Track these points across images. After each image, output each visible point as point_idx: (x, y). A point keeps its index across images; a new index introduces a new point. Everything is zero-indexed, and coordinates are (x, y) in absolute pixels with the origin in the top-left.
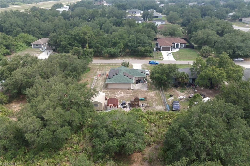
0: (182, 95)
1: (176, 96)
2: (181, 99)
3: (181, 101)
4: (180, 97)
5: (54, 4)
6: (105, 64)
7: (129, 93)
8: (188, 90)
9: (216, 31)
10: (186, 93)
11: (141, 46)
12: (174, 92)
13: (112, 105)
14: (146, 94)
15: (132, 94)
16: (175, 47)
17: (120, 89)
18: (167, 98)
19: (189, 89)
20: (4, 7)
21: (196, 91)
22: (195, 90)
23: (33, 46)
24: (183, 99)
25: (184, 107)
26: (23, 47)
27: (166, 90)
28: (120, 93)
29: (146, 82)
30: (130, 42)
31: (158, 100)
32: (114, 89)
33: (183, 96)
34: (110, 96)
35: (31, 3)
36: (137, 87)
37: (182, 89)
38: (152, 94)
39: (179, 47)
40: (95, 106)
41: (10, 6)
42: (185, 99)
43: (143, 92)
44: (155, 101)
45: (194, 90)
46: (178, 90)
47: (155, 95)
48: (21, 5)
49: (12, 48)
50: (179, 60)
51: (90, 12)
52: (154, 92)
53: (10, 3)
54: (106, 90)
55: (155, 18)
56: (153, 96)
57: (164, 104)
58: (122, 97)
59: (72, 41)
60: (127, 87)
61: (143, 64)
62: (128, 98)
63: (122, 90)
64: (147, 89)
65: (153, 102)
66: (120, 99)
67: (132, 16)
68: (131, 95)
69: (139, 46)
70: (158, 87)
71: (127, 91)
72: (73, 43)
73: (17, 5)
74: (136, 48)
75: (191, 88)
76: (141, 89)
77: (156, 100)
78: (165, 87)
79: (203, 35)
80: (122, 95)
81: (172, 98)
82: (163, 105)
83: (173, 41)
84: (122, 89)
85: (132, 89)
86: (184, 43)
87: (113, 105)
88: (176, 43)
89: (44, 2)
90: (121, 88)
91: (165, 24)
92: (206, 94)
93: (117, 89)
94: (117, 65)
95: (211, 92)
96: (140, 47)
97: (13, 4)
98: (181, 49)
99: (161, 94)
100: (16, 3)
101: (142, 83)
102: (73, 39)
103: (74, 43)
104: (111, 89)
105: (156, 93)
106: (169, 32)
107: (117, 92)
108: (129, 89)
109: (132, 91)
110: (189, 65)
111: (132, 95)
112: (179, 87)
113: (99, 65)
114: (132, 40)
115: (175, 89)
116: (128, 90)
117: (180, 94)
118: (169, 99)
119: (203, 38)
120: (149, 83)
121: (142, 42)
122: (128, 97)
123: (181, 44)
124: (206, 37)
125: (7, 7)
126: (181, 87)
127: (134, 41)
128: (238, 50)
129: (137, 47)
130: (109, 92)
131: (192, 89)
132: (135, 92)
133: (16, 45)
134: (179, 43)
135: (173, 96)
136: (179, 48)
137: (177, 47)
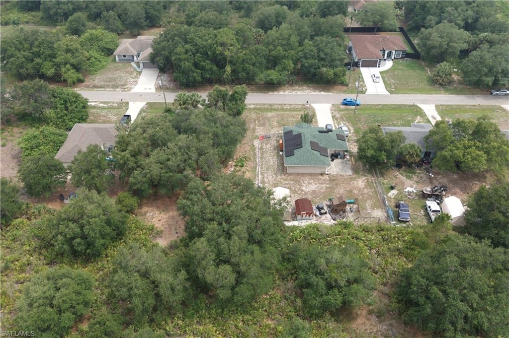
0: (410, 185)
1: (401, 187)
2: (409, 193)
3: (409, 198)
4: (406, 190)
6: (264, 104)
7: (324, 182)
8: (419, 173)
9: (463, 20)
10: (416, 181)
11: (326, 66)
12: (396, 177)
14: (351, 183)
15: (329, 184)
16: (386, 58)
17: (307, 174)
18: (387, 191)
19: (421, 172)
21: (433, 176)
22: (431, 174)
23: (117, 58)
24: (412, 194)
25: (415, 211)
27: (382, 175)
28: (309, 183)
29: (348, 157)
30: (307, 59)
31: (373, 196)
32: (298, 174)
33: (412, 186)
34: (293, 188)
36: (335, 170)
37: (408, 172)
38: (361, 182)
39: (393, 58)
42: (416, 193)
43: (345, 179)
44: (367, 198)
45: (428, 173)
46: (402, 174)
47: (366, 187)
50: (396, 93)
52: (364, 178)
54: (283, 176)
56: (364, 189)
57: (382, 204)
58: (314, 192)
59: (200, 59)
60: (319, 171)
61: (333, 105)
62: (323, 193)
63: (310, 176)
64: (351, 174)
65: (365, 201)
66: (311, 195)
68: (328, 186)
69: (323, 66)
70: (367, 167)
71: (320, 179)
72: (201, 63)
74: (318, 70)
75: (424, 170)
76: (342, 174)
77: (370, 197)
78: (381, 167)
79: (440, 39)
80: (313, 187)
81: (394, 192)
82: (382, 208)
83: (381, 44)
84: (310, 174)
85: (327, 174)
86: (402, 49)
88: (388, 51)
90: (309, 172)
92: (449, 181)
93: (303, 174)
94: (285, 107)
95: (455, 176)
96: (324, 69)
99: (375, 183)
101: (341, 158)
102: (200, 54)
103: (203, 63)
104: (291, 174)
105: (368, 179)
106: (372, 20)
107: (303, 181)
108: (322, 174)
109: (328, 178)
110: (413, 105)
111: (328, 188)
112: (403, 168)
113: (254, 109)
114: (311, 54)
115: (398, 171)
116: (321, 177)
117: (406, 183)
118: (390, 194)
119: (441, 46)
120: (352, 158)
121: (328, 57)
122: (323, 191)
123: (396, 51)
124: (446, 43)
126: (407, 167)
127: (313, 57)
128: (503, 76)
129: (319, 68)
130: (291, 180)
131: (425, 172)
132: (334, 180)
134: (393, 51)
135: (395, 186)
136: (392, 60)
137: (389, 57)
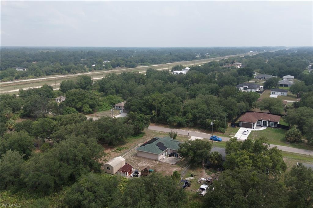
0: (206, 178)
1: (198, 177)
2: (200, 181)
4: (201, 179)
5: (174, 66)
7: (154, 164)
8: (218, 173)
10: (212, 176)
12: (201, 172)
13: (121, 171)
14: (169, 168)
16: (262, 125)
17: (148, 158)
20: (131, 67)
23: (115, 108)
26: (106, 107)
28: (145, 163)
30: (199, 113)
32: (143, 158)
34: (134, 163)
35: (160, 64)
36: (167, 160)
37: (211, 171)
38: (176, 169)
39: (267, 126)
40: (108, 169)
41: (138, 66)
46: (206, 171)
48: (148, 65)
49: (97, 107)
51: (194, 76)
52: (180, 168)
53: (139, 63)
54: (134, 157)
55: (284, 86)
58: (143, 167)
59: (142, 106)
60: (155, 158)
61: (204, 138)
67: (256, 82)
69: (208, 118)
73: (145, 65)
76: (168, 163)
81: (192, 178)
84: (150, 159)
85: (159, 161)
86: (274, 121)
87: (123, 171)
88: (263, 121)
89: (173, 63)
91: (287, 95)
93: (145, 158)
96: (208, 120)
97: (141, 65)
98: (270, 128)
100: (145, 63)
101: (176, 156)
102: (144, 104)
104: (139, 157)
107: (143, 161)
108: (156, 160)
109: (158, 163)
111: (153, 167)
114: (202, 111)
116: (154, 161)
117: (204, 176)
118: (187, 178)
120: (184, 159)
123: (269, 122)
124: (298, 116)
125: (134, 67)
126: (213, 169)
129: (206, 119)
130: (136, 159)
132: (160, 164)
133: (101, 105)
134: (267, 121)
137: (265, 125)
